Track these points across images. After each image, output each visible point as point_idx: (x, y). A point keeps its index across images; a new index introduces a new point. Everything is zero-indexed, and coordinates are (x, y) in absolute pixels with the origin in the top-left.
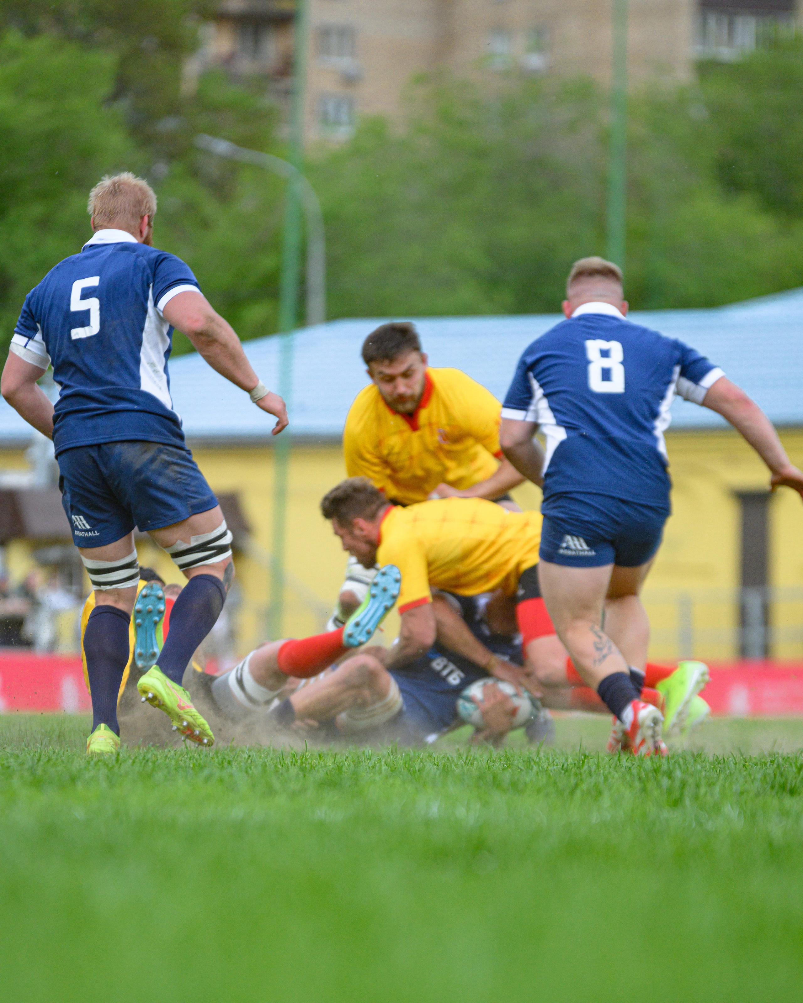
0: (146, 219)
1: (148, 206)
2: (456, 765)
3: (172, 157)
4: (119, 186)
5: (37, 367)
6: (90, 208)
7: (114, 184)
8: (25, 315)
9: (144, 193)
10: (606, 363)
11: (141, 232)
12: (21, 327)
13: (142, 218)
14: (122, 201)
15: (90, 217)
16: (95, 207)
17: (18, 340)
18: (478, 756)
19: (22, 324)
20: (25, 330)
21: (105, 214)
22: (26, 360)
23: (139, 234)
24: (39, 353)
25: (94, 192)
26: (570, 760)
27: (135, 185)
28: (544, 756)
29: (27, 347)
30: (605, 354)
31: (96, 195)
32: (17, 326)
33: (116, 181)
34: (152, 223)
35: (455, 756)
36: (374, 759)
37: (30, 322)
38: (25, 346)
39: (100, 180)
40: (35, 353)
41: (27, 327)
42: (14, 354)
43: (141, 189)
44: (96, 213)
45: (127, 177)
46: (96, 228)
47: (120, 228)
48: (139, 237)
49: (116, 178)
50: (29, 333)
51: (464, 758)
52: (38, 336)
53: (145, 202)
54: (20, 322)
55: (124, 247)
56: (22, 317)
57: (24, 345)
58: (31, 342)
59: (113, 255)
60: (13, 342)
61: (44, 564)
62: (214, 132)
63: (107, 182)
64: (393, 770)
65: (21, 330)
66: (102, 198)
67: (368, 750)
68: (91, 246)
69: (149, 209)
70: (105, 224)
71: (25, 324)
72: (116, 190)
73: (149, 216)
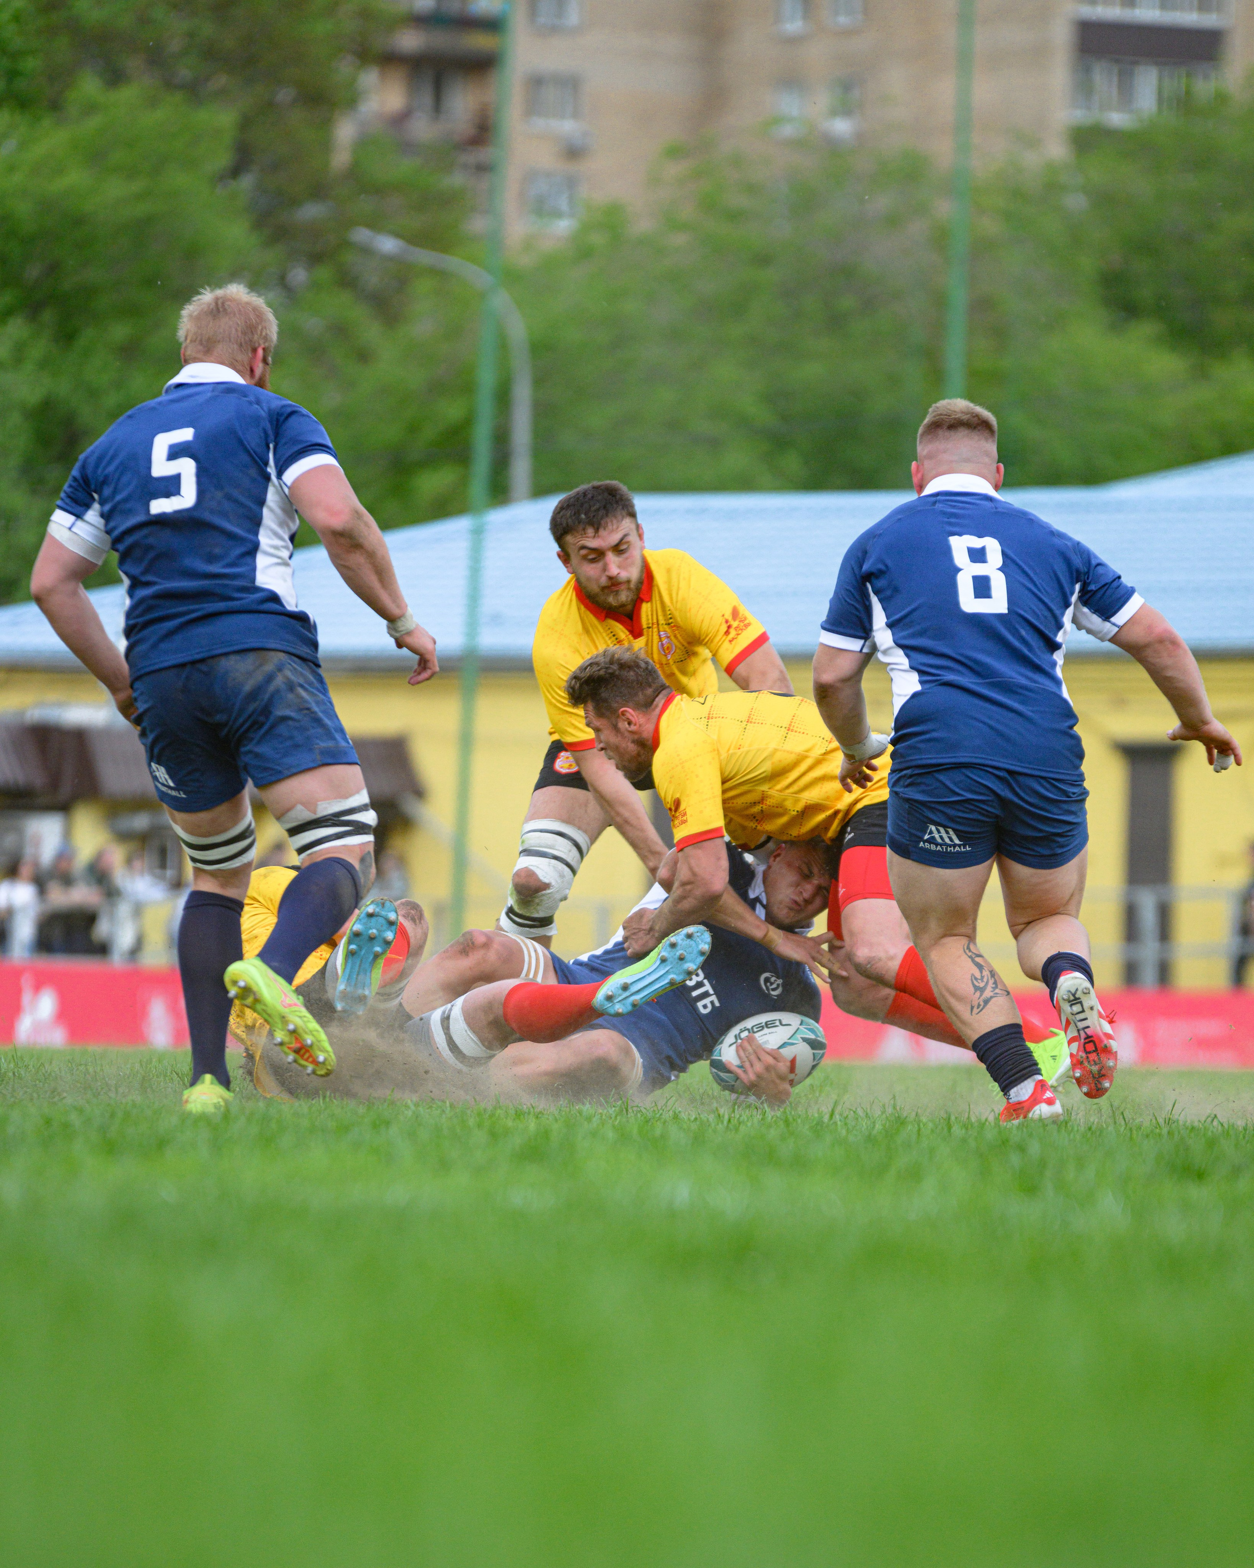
0: (260, 352)
1: (264, 334)
2: (715, 1131)
3: (315, 259)
4: (223, 304)
5: (82, 557)
6: (181, 334)
7: (217, 299)
8: (74, 484)
9: (260, 316)
10: (980, 569)
11: (252, 371)
12: (68, 501)
13: (255, 350)
14: (227, 325)
15: (180, 344)
16: (188, 331)
17: (60, 520)
18: (744, 1117)
19: (69, 497)
20: (74, 505)
21: (201, 343)
22: (70, 548)
23: (248, 372)
24: (90, 539)
25: (189, 310)
26: (878, 1126)
27: (247, 303)
28: (840, 1120)
29: (74, 529)
30: (977, 555)
31: (190, 316)
32: (62, 499)
33: (220, 296)
34: (270, 359)
35: (712, 1118)
36: (596, 1121)
37: (81, 495)
38: (70, 529)
39: (199, 293)
40: (83, 539)
41: (76, 501)
42: (53, 538)
43: (255, 309)
44: (188, 341)
45: (237, 291)
46: (187, 362)
47: (222, 363)
48: (248, 377)
49: (219, 292)
50: (78, 509)
51: (725, 1122)
52: (93, 515)
53: (260, 328)
54: (65, 492)
55: (228, 388)
56: (70, 486)
57: (69, 525)
58: (79, 523)
59: (214, 398)
60: (54, 522)
61: (124, 837)
62: (375, 224)
63: (207, 297)
64: (623, 1137)
65: (67, 504)
66: (196, 319)
67: (587, 1108)
68: (179, 386)
69: (266, 338)
70: (199, 356)
71: (72, 495)
72: (219, 309)
73: (264, 349)
